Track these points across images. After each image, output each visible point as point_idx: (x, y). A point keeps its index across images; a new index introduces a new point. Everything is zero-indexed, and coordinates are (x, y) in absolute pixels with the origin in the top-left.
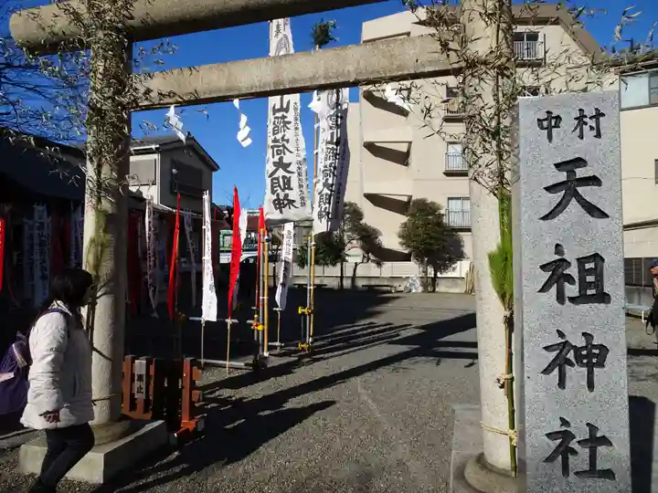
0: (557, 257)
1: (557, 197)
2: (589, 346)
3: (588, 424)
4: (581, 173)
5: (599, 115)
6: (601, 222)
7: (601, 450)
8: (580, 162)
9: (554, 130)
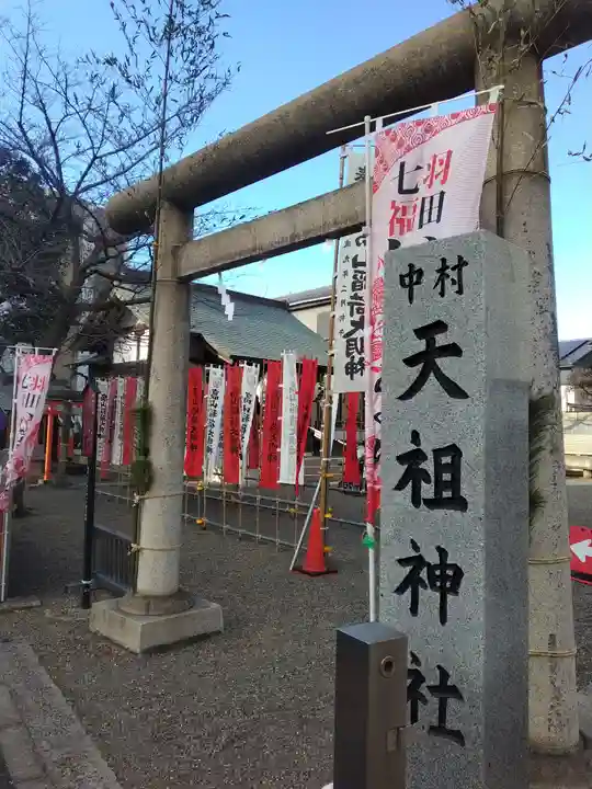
0: (414, 447)
1: (415, 371)
2: (443, 565)
3: (439, 667)
4: (441, 340)
5: (462, 263)
6: (459, 404)
7: (452, 703)
8: (440, 326)
9: (415, 287)
